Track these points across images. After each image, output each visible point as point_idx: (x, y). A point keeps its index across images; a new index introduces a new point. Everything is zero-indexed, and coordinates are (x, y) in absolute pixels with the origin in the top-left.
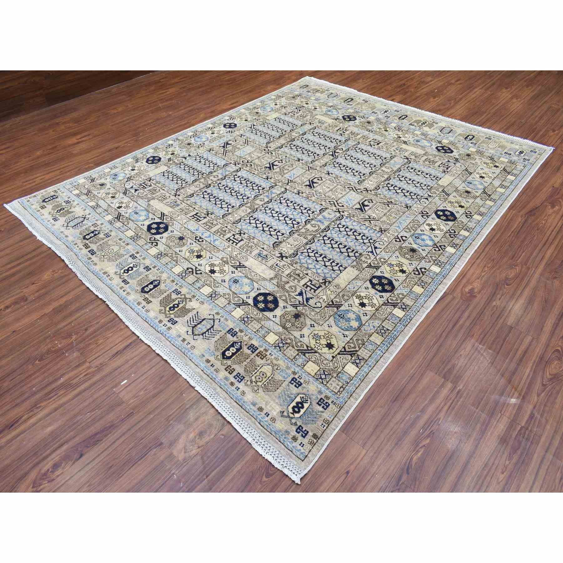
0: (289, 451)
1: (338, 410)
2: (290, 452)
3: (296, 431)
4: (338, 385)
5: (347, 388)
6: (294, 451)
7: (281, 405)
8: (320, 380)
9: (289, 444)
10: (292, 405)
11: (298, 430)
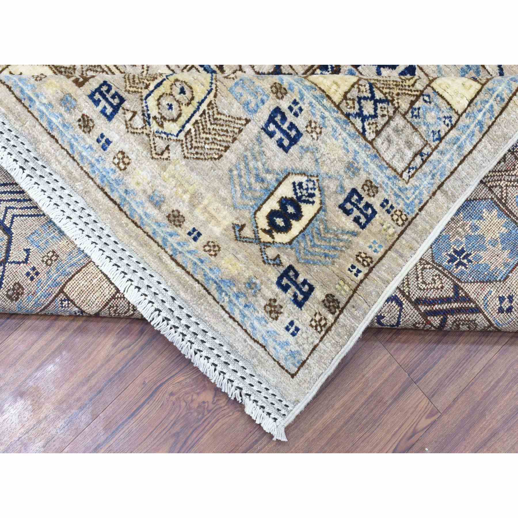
0: (256, 346)
1: (400, 229)
2: (261, 350)
3: (279, 283)
4: (409, 144)
5: (435, 156)
6: (271, 345)
7: (235, 208)
8: (358, 122)
9: (256, 324)
10: (266, 209)
11: (285, 281)
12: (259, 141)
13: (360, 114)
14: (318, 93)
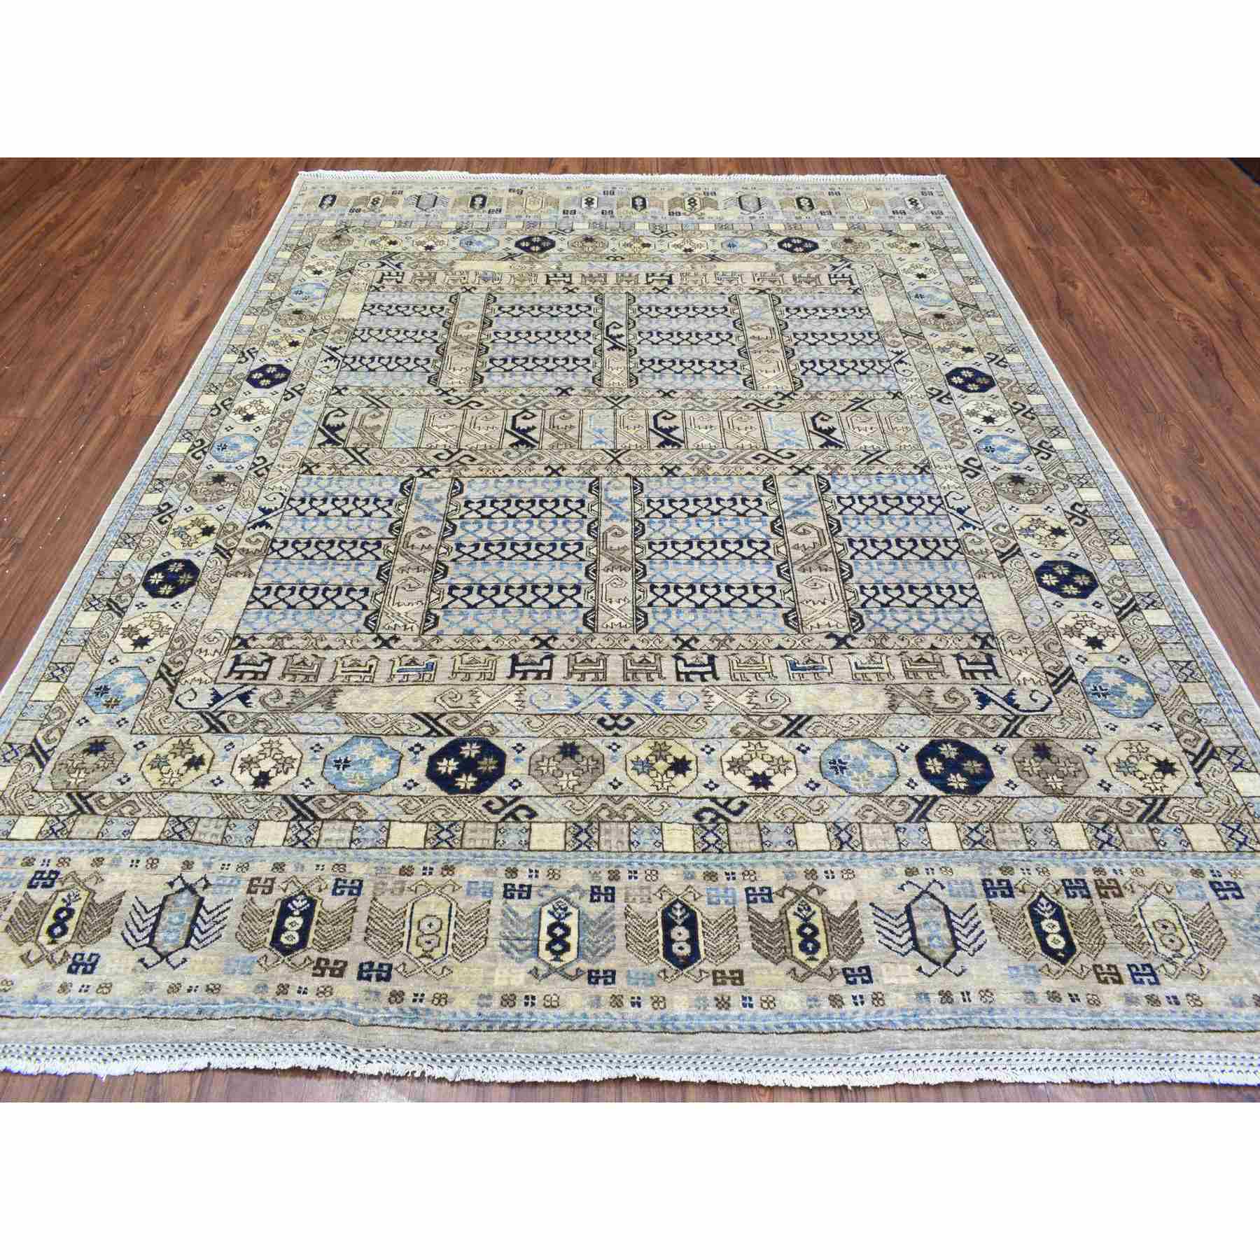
8: (1245, 848)
12: (1225, 907)
13: (1241, 844)
14: (1213, 855)
